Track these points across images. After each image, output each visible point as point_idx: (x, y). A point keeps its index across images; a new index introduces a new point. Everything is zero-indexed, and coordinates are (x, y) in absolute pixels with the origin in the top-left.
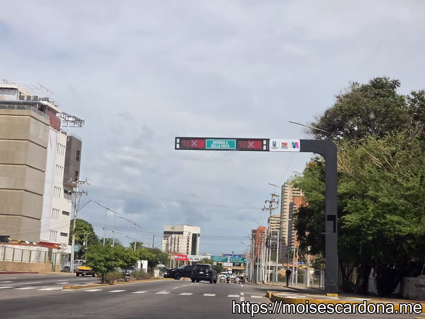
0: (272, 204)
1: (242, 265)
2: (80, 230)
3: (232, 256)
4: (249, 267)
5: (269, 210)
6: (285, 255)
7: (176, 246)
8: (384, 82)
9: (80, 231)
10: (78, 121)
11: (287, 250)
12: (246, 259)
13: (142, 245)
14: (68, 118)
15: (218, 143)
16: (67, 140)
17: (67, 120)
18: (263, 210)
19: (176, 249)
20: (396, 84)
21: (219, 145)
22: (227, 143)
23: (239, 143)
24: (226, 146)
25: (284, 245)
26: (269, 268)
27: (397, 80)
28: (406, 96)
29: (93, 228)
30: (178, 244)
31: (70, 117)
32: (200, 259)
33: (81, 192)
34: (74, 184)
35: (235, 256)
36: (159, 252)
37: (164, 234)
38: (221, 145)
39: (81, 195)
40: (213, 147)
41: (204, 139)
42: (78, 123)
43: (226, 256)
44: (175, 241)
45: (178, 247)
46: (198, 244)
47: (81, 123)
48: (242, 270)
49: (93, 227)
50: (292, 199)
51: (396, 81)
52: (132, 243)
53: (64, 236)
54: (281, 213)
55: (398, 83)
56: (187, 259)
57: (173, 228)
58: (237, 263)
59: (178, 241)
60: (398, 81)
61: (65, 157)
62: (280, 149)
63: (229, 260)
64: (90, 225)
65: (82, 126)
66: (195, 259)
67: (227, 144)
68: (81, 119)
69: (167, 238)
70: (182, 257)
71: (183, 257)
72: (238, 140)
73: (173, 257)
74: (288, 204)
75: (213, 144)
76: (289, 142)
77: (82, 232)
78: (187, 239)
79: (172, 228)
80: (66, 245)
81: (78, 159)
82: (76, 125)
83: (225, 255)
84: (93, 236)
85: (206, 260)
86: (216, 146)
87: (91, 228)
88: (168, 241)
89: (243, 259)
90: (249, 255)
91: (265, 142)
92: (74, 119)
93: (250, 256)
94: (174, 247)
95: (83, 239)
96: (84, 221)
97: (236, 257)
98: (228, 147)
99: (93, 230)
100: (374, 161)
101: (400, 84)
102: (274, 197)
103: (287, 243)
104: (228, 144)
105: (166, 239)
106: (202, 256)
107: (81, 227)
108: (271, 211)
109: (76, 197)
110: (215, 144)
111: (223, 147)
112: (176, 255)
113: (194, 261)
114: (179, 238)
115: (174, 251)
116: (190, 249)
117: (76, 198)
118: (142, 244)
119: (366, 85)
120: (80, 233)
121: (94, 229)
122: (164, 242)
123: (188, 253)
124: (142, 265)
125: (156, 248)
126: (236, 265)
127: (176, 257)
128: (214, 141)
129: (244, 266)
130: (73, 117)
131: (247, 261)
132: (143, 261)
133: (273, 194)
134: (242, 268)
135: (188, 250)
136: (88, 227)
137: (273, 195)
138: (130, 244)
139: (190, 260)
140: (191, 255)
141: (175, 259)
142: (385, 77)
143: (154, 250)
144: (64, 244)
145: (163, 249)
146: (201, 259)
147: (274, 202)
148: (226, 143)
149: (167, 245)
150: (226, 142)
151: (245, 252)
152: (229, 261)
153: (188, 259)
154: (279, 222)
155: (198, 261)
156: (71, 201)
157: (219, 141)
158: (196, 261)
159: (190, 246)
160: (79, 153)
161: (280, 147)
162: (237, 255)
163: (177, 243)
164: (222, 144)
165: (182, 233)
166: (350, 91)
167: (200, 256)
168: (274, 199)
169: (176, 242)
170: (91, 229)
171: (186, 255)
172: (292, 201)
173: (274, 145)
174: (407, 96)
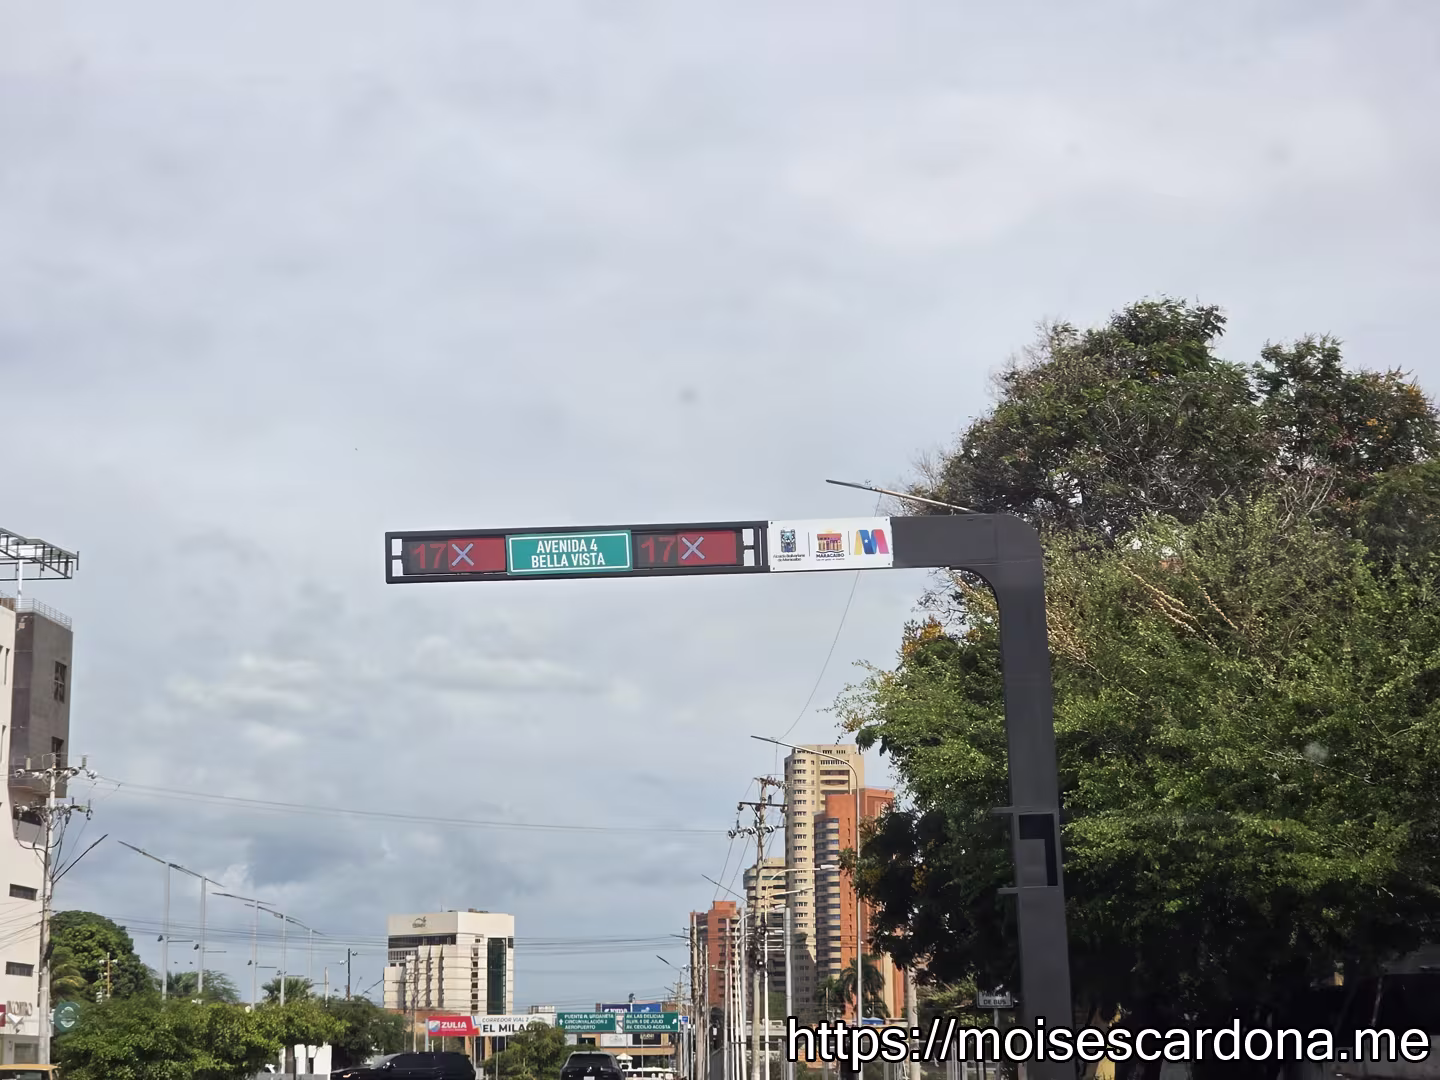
0: (766, 812)
1: (665, 1038)
2: (85, 949)
3: (629, 1010)
4: (693, 1046)
5: (755, 836)
6: (810, 995)
7: (434, 984)
8: (1165, 318)
9: (86, 954)
10: (56, 558)
11: (816, 979)
12: (680, 1017)
13: (309, 991)
14: (15, 547)
15: (557, 549)
16: (17, 626)
17: (14, 554)
18: (732, 835)
19: (434, 996)
20: (1208, 322)
21: (564, 556)
22: (596, 549)
23: (643, 546)
24: (590, 558)
25: (804, 962)
26: (767, 1046)
27: (1212, 309)
28: (1251, 368)
29: (132, 940)
30: (441, 980)
31: (25, 543)
32: (517, 1028)
33: (67, 806)
34: (41, 780)
35: (638, 1008)
36: (371, 1011)
37: (390, 947)
38: (568, 555)
39: (67, 820)
40: (539, 567)
41: (501, 535)
42: (55, 566)
43: (607, 1010)
44: (429, 969)
45: (441, 991)
46: (509, 976)
47: (67, 563)
48: (667, 1056)
49: (130, 937)
50: (823, 802)
51: (1209, 313)
52: (271, 983)
53: (21, 973)
54: (787, 851)
55: (1218, 318)
56: (471, 1031)
57: (420, 922)
58: (646, 1033)
59: (441, 968)
60: (1215, 312)
61: (14, 689)
62: (811, 562)
63: (621, 1024)
64: (121, 931)
65: (69, 575)
66: (500, 1026)
67: (593, 551)
68: (65, 548)
69: (402, 961)
70: (453, 1025)
71: (457, 1025)
72: (637, 531)
73: (422, 1028)
74: (809, 819)
75: (538, 555)
76: (848, 529)
77: (94, 957)
78: (472, 958)
79: (415, 926)
80: (29, 1007)
81: (61, 694)
82: (48, 572)
83: (605, 1007)
84: (133, 969)
85: (539, 1029)
86: (552, 562)
87: (125, 943)
88: (405, 970)
89: (668, 1019)
90: (688, 1004)
91: (748, 536)
92: (40, 552)
93: (695, 1007)
94: (428, 991)
95: (97, 983)
96: (99, 919)
97: (643, 1011)
98: (601, 565)
99: (132, 949)
100: (1166, 608)
101: (1223, 321)
102: (770, 789)
103: (813, 952)
104: (598, 552)
105: (397, 964)
106: (524, 1017)
107: (86, 939)
108: (760, 840)
109: (49, 829)
110: (546, 554)
111: (578, 565)
112: (431, 1019)
113: (497, 1033)
114: (442, 958)
115: (428, 1002)
116: (483, 995)
117: (51, 833)
118: (308, 987)
119: (1099, 333)
120: (86, 962)
121: (134, 944)
122: (392, 973)
123: (475, 1007)
124: (311, 1061)
125: (358, 998)
126: (646, 1042)
127: (433, 1024)
128: (543, 540)
129: (673, 1043)
130: (37, 543)
131: (683, 1023)
132: (312, 1048)
133: (765, 778)
134: (664, 1049)
135: (475, 996)
136: (114, 939)
137: (766, 782)
138: (264, 988)
139: (482, 1034)
140: (489, 1013)
141: (430, 1032)
142: (1167, 301)
143: (354, 1005)
144: (20, 1005)
145: (389, 1000)
146: (522, 1025)
147: (771, 805)
148: (588, 546)
149: (402, 983)
150: (588, 542)
151: (676, 991)
152: (619, 1029)
153: (476, 1031)
154: (782, 883)
155: (511, 1033)
156: (30, 845)
157: (563, 539)
158: (504, 1034)
159: (483, 984)
160: (62, 670)
161: (814, 553)
162: (644, 1006)
163: (437, 975)
164: (575, 554)
165: (452, 939)
166: (1045, 357)
167: (519, 1016)
168: (770, 797)
169: (435, 973)
170: (124, 946)
171: (468, 1014)
172: (823, 808)
173: (788, 546)
174: (1254, 366)
